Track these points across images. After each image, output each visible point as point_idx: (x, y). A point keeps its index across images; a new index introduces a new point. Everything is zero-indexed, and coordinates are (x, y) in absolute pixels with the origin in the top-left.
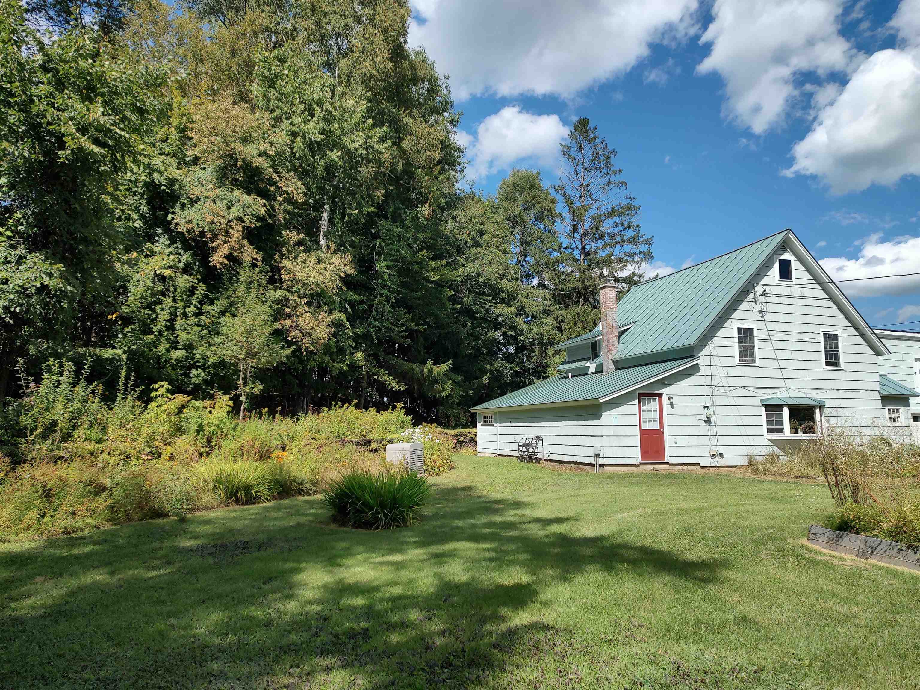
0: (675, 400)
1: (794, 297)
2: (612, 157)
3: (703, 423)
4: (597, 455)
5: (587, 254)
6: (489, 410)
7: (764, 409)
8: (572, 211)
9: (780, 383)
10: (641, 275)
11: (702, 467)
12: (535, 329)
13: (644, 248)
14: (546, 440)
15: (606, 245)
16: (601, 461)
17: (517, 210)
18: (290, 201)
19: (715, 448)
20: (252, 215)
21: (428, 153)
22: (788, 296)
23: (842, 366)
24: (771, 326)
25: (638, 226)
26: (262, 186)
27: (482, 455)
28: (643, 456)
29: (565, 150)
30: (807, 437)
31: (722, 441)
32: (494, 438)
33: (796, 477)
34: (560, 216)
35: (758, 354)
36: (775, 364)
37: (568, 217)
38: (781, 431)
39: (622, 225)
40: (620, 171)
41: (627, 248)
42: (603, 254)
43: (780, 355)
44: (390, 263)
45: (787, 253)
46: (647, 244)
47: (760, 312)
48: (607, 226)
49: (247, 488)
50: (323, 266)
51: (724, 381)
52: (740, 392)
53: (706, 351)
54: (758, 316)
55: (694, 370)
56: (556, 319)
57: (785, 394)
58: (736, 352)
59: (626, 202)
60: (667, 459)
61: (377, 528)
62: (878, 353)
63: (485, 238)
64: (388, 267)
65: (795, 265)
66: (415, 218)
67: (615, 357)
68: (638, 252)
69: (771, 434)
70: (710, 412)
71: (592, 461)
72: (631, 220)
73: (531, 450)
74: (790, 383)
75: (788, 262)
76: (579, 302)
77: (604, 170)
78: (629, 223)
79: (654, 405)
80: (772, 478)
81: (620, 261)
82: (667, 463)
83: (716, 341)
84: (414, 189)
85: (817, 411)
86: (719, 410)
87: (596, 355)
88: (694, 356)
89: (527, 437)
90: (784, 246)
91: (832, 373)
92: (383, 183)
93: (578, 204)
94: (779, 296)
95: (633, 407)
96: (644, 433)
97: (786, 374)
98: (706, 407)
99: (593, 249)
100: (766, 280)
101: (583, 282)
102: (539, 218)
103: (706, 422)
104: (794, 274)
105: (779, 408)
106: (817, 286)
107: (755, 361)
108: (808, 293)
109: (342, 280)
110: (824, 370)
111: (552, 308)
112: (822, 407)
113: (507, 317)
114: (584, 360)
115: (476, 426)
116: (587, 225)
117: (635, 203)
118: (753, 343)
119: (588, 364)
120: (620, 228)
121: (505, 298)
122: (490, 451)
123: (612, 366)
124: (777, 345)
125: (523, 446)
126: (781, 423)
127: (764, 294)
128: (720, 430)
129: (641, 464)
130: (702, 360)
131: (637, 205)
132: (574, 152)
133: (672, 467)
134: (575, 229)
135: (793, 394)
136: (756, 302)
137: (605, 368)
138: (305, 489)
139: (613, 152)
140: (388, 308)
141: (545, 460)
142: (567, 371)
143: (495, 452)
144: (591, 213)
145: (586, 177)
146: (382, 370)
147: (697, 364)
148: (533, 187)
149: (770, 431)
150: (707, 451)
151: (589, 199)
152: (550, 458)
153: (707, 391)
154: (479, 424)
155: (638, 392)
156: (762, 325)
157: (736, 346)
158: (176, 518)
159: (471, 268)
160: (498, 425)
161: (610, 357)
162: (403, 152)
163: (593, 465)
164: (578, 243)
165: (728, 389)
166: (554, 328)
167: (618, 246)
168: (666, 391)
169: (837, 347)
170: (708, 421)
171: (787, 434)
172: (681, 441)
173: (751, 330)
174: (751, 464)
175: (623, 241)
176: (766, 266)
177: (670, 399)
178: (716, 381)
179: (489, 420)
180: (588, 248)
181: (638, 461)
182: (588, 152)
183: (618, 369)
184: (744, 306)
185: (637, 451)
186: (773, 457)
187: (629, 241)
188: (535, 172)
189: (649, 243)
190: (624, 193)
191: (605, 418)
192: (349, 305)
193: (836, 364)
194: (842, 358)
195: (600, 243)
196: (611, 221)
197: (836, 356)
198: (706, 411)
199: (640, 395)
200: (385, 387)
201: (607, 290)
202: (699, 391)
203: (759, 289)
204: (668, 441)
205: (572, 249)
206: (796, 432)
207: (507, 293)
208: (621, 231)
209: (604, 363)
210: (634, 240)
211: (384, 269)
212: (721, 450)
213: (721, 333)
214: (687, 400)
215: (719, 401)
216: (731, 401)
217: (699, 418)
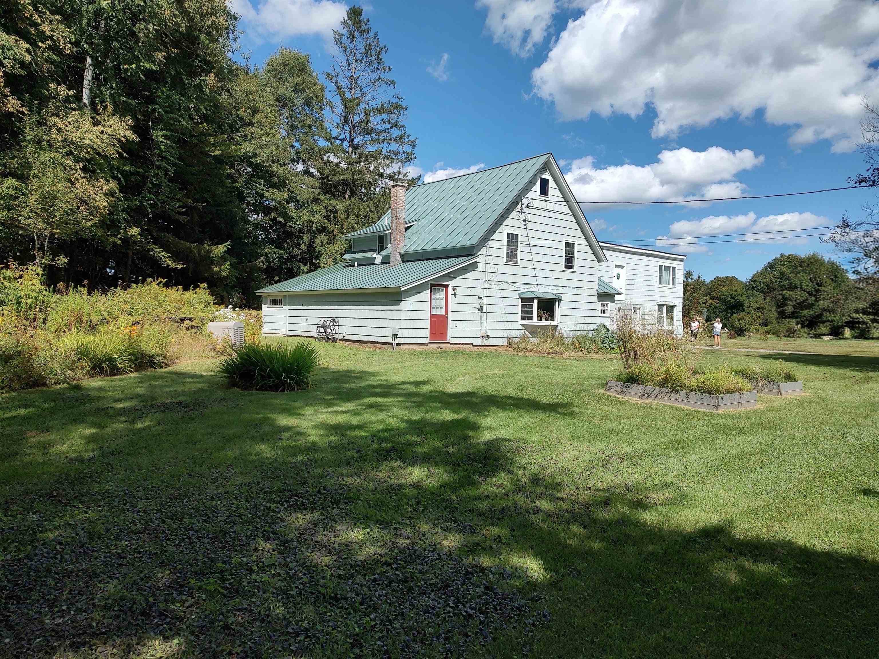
0: (458, 291)
1: (549, 211)
2: (383, 53)
3: (477, 310)
4: (395, 336)
5: (355, 148)
6: (278, 294)
7: (520, 300)
8: (344, 100)
9: (533, 280)
10: (405, 174)
11: (474, 346)
12: (305, 215)
13: (408, 149)
14: (341, 322)
15: (373, 141)
16: (398, 341)
17: (289, 93)
18: (55, 49)
19: (484, 331)
20: (14, 59)
21: (214, 18)
22: (545, 210)
23: (576, 268)
24: (531, 233)
25: (403, 126)
26: (21, 26)
27: (267, 335)
28: (431, 337)
29: (337, 37)
30: (548, 323)
31: (490, 325)
32: (282, 320)
33: (548, 353)
34: (330, 104)
35: (520, 255)
36: (530, 264)
37: (340, 108)
38: (531, 318)
39: (389, 123)
40: (389, 68)
41: (394, 146)
42: (372, 149)
43: (536, 257)
44: (168, 133)
45: (546, 173)
46: (411, 145)
47: (524, 221)
48: (376, 122)
49: (110, 360)
50: (100, 128)
51: (494, 277)
52: (505, 286)
53: (483, 251)
54: (522, 224)
55: (473, 266)
56: (326, 208)
57: (535, 289)
58: (504, 253)
59: (394, 101)
60: (449, 339)
61: (283, 391)
62: (599, 261)
63: (257, 117)
64: (165, 137)
65: (552, 184)
66: (199, 88)
67: (402, 251)
68: (402, 152)
69: (524, 321)
70: (482, 302)
71: (390, 340)
72: (398, 120)
73: (329, 330)
74: (540, 281)
75: (547, 180)
76: (345, 193)
77: (376, 65)
78: (396, 121)
79: (441, 294)
80: (531, 354)
81: (387, 157)
82: (449, 343)
83: (491, 243)
84: (198, 56)
85: (557, 303)
86: (489, 301)
87: (382, 248)
88: (474, 254)
89: (326, 319)
90: (545, 167)
91: (568, 275)
92: (165, 44)
93: (348, 96)
94: (540, 209)
95: (425, 296)
96: (433, 317)
97: (539, 273)
98: (480, 298)
99: (361, 143)
100: (530, 195)
101: (353, 175)
102: (308, 103)
103: (479, 309)
104: (551, 191)
105: (531, 300)
106: (565, 204)
107: (517, 261)
108: (558, 208)
109: (123, 146)
110: (563, 271)
111: (322, 197)
112: (560, 300)
113: (279, 203)
114: (371, 251)
115: (260, 308)
116: (356, 119)
117: (403, 104)
118: (517, 246)
119: (375, 255)
120: (388, 126)
121: (276, 183)
122: (277, 332)
123: (399, 258)
124: (534, 249)
125: (322, 327)
126: (531, 312)
127: (528, 206)
128: (490, 317)
129: (430, 343)
130: (480, 259)
131: (404, 106)
132: (345, 41)
133: (452, 346)
134: (346, 120)
135: (542, 289)
136: (522, 212)
137: (392, 260)
138: (156, 361)
139: (384, 49)
140: (165, 182)
141: (340, 340)
142: (353, 260)
143: (284, 332)
144: (362, 106)
145: (358, 70)
146: (157, 247)
147: (476, 262)
148: (303, 70)
149: (523, 318)
150: (478, 334)
151: (359, 92)
152: (345, 338)
153: (482, 284)
154: (264, 307)
155: (430, 282)
156: (524, 232)
157: (505, 248)
158: (66, 385)
159: (247, 148)
160: (288, 307)
161: (398, 251)
162: (185, 13)
163: (391, 344)
164: (348, 135)
165: (496, 283)
166: (324, 217)
167: (385, 143)
168: (451, 283)
169: (573, 254)
170: (481, 310)
171: (535, 321)
172: (460, 325)
173: (517, 235)
174: (510, 345)
175: (391, 139)
176: (531, 183)
177: (454, 289)
178: (489, 277)
179: (277, 302)
180: (356, 141)
181: (427, 341)
182: (360, 44)
183: (403, 261)
184: (513, 215)
185: (427, 333)
186: (524, 339)
187: (396, 140)
188: (304, 55)
189: (413, 144)
190: (391, 92)
191: (404, 304)
192: (121, 174)
193: (571, 267)
194: (576, 262)
195: (367, 138)
196: (379, 118)
197: (572, 261)
198: (480, 301)
199: (432, 285)
200: (161, 264)
201: (398, 188)
202: (476, 284)
203: (525, 201)
204: (450, 325)
205: (340, 140)
206: (541, 320)
207: (279, 178)
208: (388, 129)
209: (392, 255)
210: (400, 139)
211: (161, 139)
212: (489, 333)
213: (495, 236)
214: (467, 292)
215: (490, 293)
216: (499, 293)
217: (474, 306)
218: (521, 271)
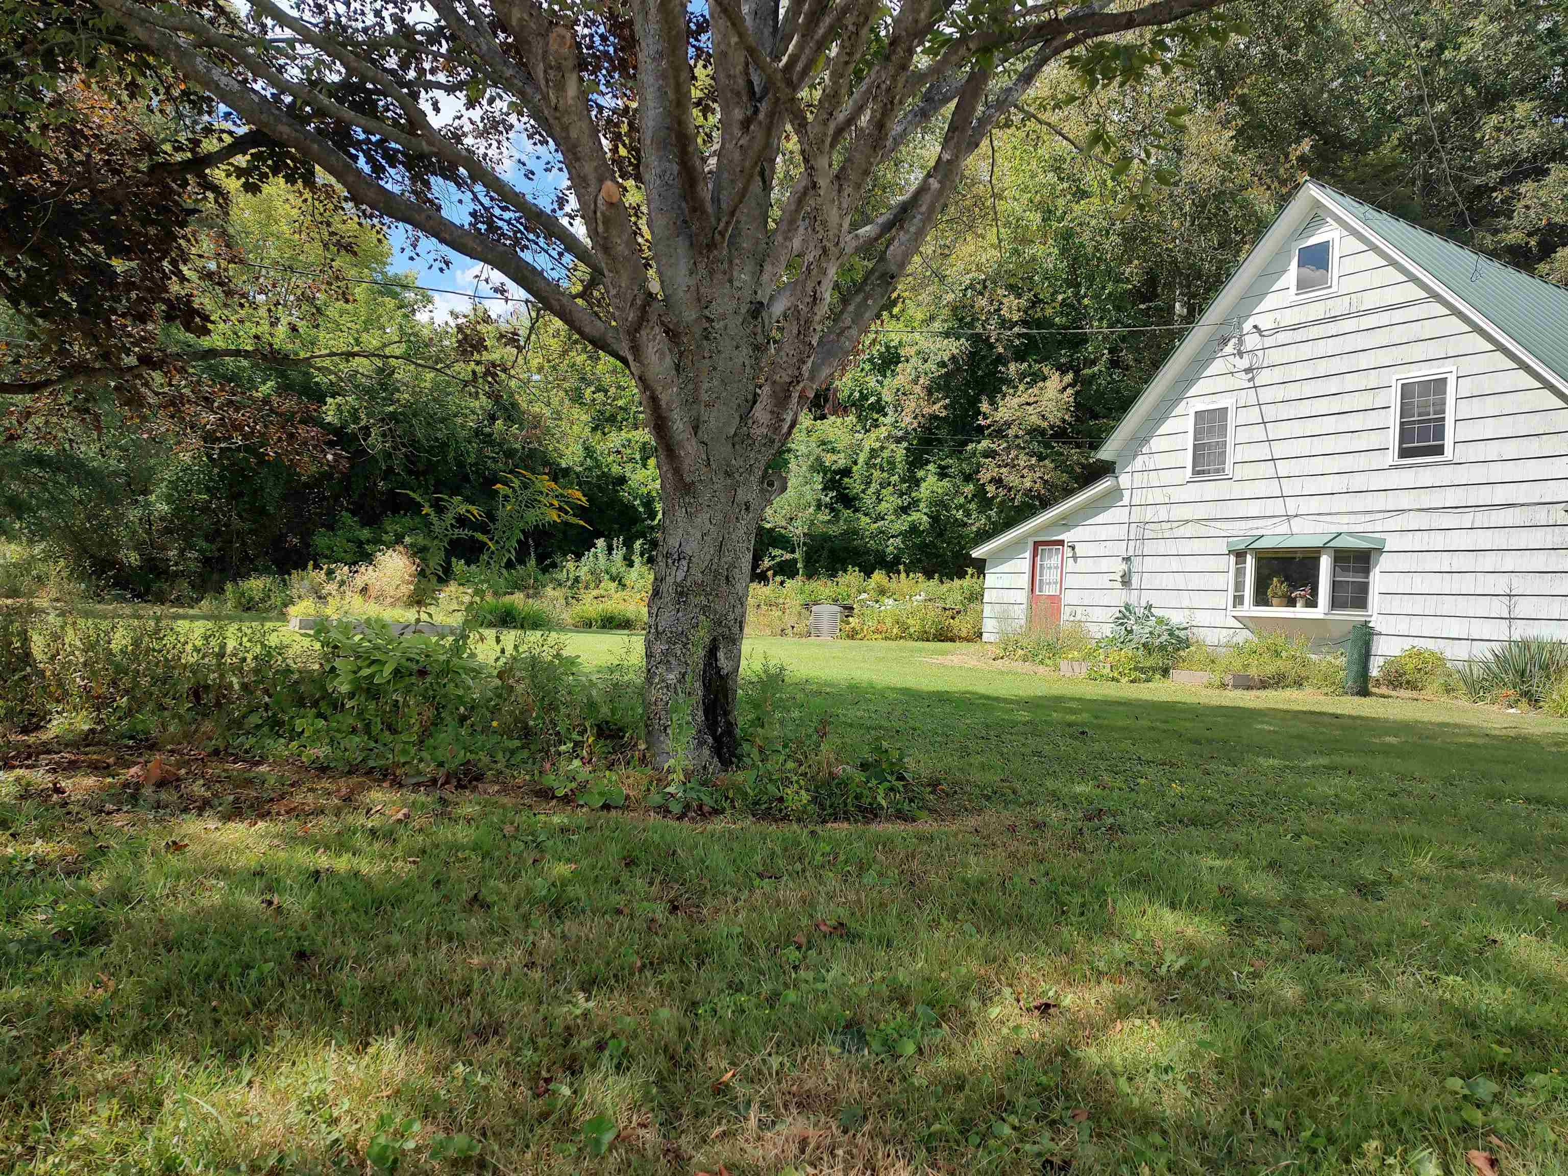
0: (1079, 551)
3: (1119, 585)
7: (1233, 559)
9: (1275, 507)
23: (1450, 452)
24: (1267, 395)
35: (1232, 454)
36: (1266, 470)
43: (1282, 450)
45: (1323, 229)
47: (1248, 371)
51: (1162, 514)
52: (1190, 530)
54: (1242, 381)
55: (1115, 494)
57: (1285, 529)
58: (1187, 457)
65: (1342, 247)
74: (1301, 506)
75: (1326, 245)
79: (1054, 559)
83: (1156, 444)
86: (1150, 564)
90: (1319, 215)
91: (1418, 474)
94: (1295, 328)
95: (1023, 562)
96: (1038, 600)
97: (1289, 487)
98: (1126, 559)
100: (1268, 303)
103: (1122, 583)
104: (1337, 268)
107: (1224, 470)
110: (1393, 467)
118: (1225, 435)
124: (1279, 431)
127: (1261, 332)
128: (1146, 598)
130: (1128, 480)
135: (1302, 527)
136: (1240, 354)
147: (1118, 487)
153: (1131, 531)
155: (1032, 540)
156: (1245, 398)
157: (1190, 446)
165: (1168, 526)
168: (1069, 536)
169: (1442, 409)
170: (1129, 582)
173: (1223, 411)
176: (1267, 274)
177: (1073, 547)
178: (1149, 514)
184: (1217, 366)
193: (1435, 451)
194: (1452, 433)
197: (1436, 432)
198: (1128, 566)
199: (1038, 544)
202: (1117, 532)
203: (1251, 324)
204: (1064, 613)
213: (1167, 427)
214: (1098, 549)
215: (1150, 547)
216: (1171, 547)
217: (1112, 577)
218: (1237, 490)
